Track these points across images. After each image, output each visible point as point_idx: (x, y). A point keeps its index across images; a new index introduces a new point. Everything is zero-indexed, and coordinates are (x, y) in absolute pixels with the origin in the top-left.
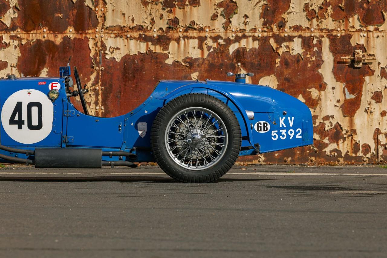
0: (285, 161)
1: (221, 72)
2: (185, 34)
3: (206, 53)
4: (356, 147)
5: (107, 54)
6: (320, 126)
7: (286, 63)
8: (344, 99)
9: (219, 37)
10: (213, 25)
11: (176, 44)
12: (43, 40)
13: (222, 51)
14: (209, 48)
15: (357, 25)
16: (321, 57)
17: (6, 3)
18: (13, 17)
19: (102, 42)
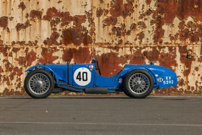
0: (163, 93)
1: (138, 60)
2: (125, 46)
3: (133, 53)
4: (189, 87)
5: (96, 53)
7: (162, 56)
8: (184, 70)
9: (138, 47)
10: (135, 42)
11: (122, 50)
12: (72, 48)
13: (138, 52)
14: (134, 51)
15: (189, 42)
16: (176, 54)
17: (58, 34)
18: (60, 39)
19: (94, 49)
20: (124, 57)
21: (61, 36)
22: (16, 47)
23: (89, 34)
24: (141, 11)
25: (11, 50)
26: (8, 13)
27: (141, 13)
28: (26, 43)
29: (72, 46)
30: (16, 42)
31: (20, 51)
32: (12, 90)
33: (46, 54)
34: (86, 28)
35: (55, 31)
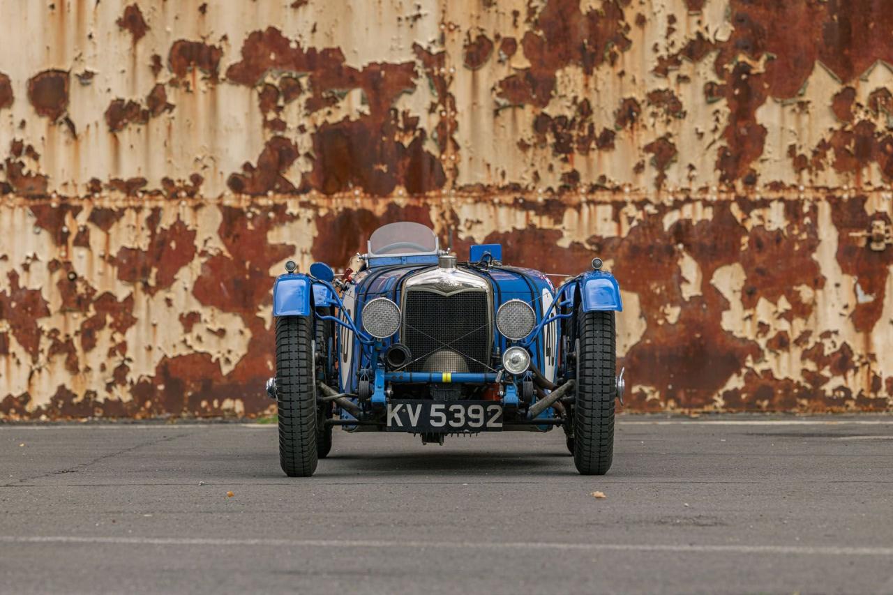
0: (759, 407)
1: (651, 260)
2: (590, 197)
3: (625, 228)
4: (875, 383)
5: (461, 231)
6: (816, 349)
7: (757, 244)
8: (855, 302)
9: (647, 201)
10: (636, 181)
11: (575, 214)
12: (355, 208)
13: (651, 224)
14: (630, 220)
15: (877, 180)
16: (816, 234)
17: (293, 148)
18: (303, 170)
19: (452, 211)
20: (587, 246)
21: (307, 155)
22: (106, 204)
23: (430, 147)
24: (663, 43)
25: (82, 219)
26: (71, 54)
27: (663, 53)
28: (149, 188)
29: (355, 199)
30: (105, 180)
31: (124, 221)
32: (90, 394)
33: (237, 236)
34: (417, 119)
35: (280, 133)
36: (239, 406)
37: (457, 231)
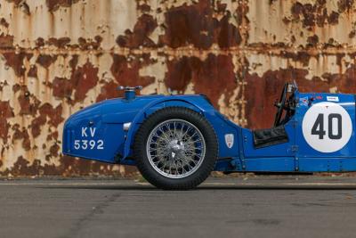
2: (324, 51)
3: (344, 69)
5: (250, 70)
11: (316, 60)
12: (189, 56)
14: (347, 64)
17: (154, 21)
18: (160, 34)
19: (245, 58)
20: (322, 79)
21: (162, 25)
22: (47, 53)
23: (232, 21)
25: (33, 61)
28: (72, 43)
29: (189, 51)
30: (46, 39)
31: (57, 62)
32: (37, 162)
33: (122, 72)
34: (226, 5)
35: (146, 13)
36: (122, 169)
37: (248, 69)
